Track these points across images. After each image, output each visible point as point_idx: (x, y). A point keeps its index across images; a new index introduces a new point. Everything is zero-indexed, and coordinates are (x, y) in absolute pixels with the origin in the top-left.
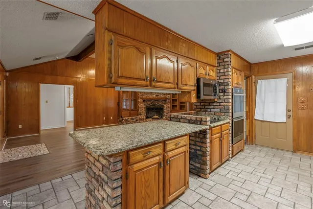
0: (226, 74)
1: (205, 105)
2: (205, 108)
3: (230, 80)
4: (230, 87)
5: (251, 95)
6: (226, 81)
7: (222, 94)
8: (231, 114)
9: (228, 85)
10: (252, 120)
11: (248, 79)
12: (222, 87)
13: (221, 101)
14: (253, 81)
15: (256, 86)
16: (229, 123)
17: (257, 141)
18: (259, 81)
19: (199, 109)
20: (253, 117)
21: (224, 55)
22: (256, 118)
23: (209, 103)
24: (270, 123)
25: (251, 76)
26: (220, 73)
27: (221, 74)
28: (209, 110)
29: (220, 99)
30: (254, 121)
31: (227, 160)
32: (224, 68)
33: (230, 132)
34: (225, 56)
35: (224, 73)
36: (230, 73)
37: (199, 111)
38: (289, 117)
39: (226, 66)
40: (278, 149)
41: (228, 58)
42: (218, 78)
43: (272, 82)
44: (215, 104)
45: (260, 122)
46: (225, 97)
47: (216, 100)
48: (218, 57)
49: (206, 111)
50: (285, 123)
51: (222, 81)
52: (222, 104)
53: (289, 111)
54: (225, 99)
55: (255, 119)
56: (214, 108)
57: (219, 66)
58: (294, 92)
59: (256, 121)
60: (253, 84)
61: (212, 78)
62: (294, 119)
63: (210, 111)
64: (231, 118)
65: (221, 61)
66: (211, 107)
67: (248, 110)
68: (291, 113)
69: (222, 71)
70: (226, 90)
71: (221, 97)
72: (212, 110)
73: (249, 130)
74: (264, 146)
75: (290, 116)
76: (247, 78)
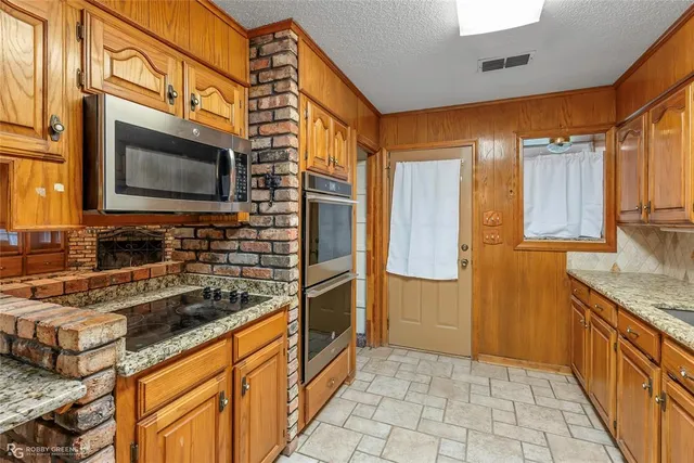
0: (279, 115)
1: (209, 239)
2: (209, 250)
3: (293, 141)
4: (292, 168)
5: (378, 205)
6: (279, 142)
7: (265, 195)
8: (296, 274)
9: (286, 159)
10: (381, 276)
11: (373, 157)
12: (265, 168)
13: (260, 221)
14: (385, 166)
15: (391, 178)
16: (285, 309)
17: (393, 333)
18: (398, 164)
19: (192, 254)
20: (383, 266)
21: (275, 39)
22: (390, 269)
23: (224, 229)
24: (424, 283)
25: (380, 150)
26: (259, 110)
27: (263, 117)
28: (223, 258)
29: (259, 213)
30: (385, 278)
31: (281, 453)
32: (276, 93)
33: (294, 340)
34: (277, 46)
35: (273, 109)
36: (294, 115)
37: (192, 261)
38: (463, 264)
39: (280, 86)
40: (439, 354)
41: (285, 52)
42: (254, 130)
43: (428, 168)
44: (242, 233)
45: (400, 280)
46: (276, 207)
47: (244, 217)
48: (254, 49)
49: (213, 262)
50: (456, 280)
51: (266, 142)
52: (266, 234)
53: (464, 248)
54: (275, 214)
55: (388, 274)
56: (239, 251)
57: (259, 84)
58: (475, 198)
59: (391, 278)
60: (385, 172)
61: (225, 126)
62: (474, 270)
63: (228, 263)
64: (295, 287)
65: (262, 64)
66: (229, 246)
67: (371, 248)
68: (468, 255)
69: (265, 103)
70: (277, 181)
71: (264, 207)
72: (235, 258)
73: (374, 306)
74: (410, 349)
75: (466, 262)
76: (369, 155)
